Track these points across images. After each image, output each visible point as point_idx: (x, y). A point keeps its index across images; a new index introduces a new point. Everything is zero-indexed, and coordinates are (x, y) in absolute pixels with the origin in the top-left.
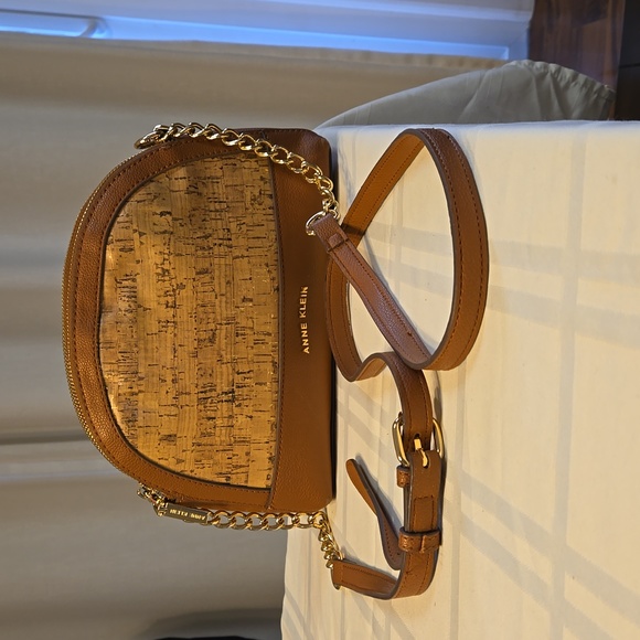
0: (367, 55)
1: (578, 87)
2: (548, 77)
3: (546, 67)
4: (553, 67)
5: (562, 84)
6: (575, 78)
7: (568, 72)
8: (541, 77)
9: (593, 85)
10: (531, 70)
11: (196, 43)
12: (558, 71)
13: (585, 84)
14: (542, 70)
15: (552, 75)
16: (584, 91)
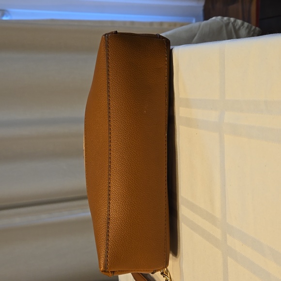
0: (132, 23)
1: (244, 28)
2: (231, 24)
3: (229, 20)
4: (232, 19)
5: (237, 27)
6: (243, 24)
7: (239, 22)
8: (227, 24)
9: (251, 27)
10: (222, 21)
11: (53, 20)
12: (235, 21)
13: (247, 27)
14: (228, 21)
15: (232, 23)
16: (247, 30)
